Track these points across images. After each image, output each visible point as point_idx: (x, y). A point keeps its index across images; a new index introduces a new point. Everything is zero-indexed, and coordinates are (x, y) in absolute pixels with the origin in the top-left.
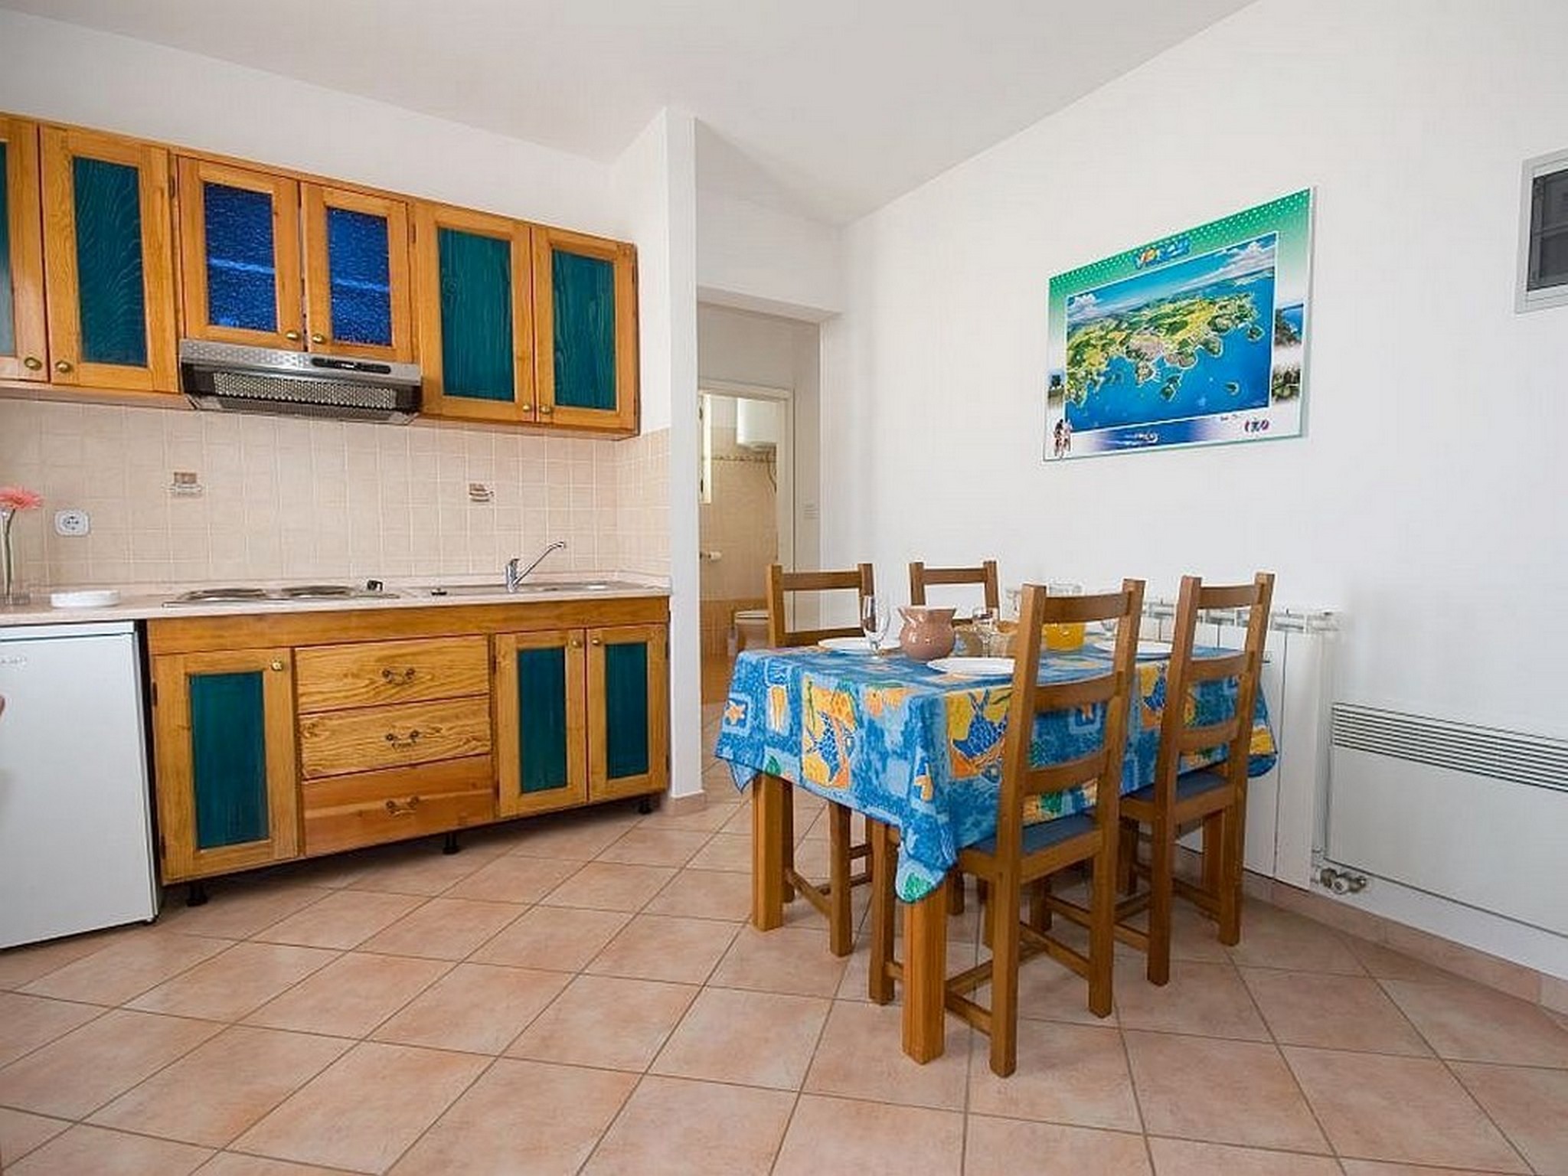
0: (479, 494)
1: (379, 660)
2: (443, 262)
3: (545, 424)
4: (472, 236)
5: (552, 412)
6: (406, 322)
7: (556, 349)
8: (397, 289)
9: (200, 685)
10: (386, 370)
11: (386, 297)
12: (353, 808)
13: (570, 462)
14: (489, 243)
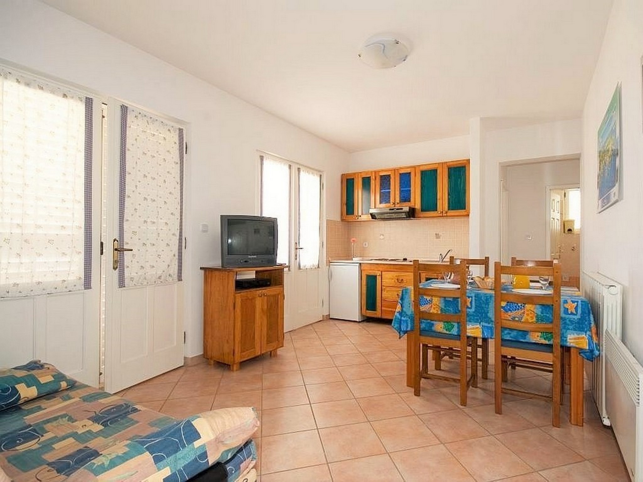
0: (437, 236)
1: (396, 276)
2: (422, 179)
3: (445, 216)
4: (428, 171)
5: (446, 213)
6: (414, 196)
7: (449, 195)
8: (412, 189)
9: (368, 277)
10: (402, 209)
11: (410, 190)
12: (390, 309)
13: (463, 225)
14: (432, 171)
